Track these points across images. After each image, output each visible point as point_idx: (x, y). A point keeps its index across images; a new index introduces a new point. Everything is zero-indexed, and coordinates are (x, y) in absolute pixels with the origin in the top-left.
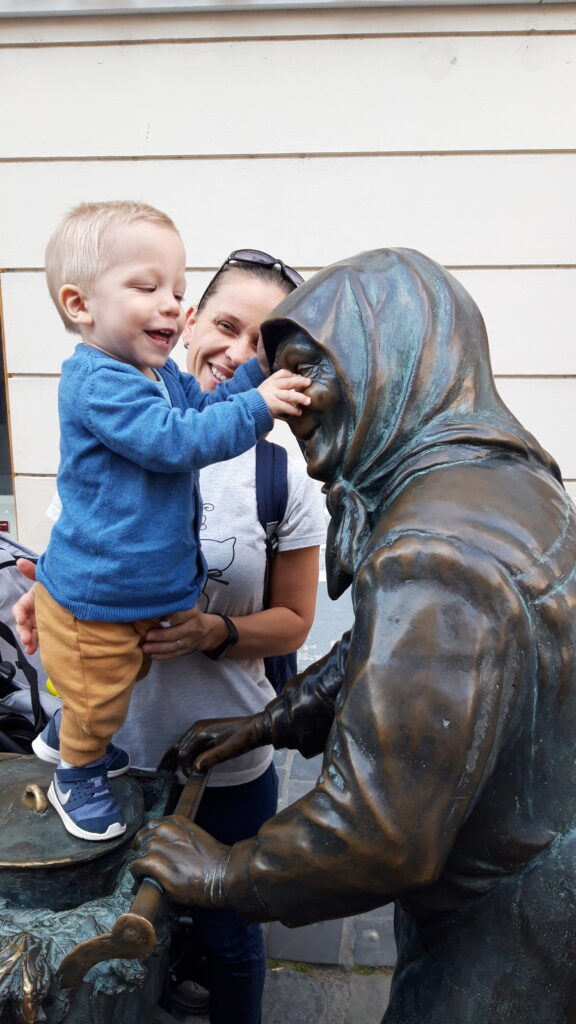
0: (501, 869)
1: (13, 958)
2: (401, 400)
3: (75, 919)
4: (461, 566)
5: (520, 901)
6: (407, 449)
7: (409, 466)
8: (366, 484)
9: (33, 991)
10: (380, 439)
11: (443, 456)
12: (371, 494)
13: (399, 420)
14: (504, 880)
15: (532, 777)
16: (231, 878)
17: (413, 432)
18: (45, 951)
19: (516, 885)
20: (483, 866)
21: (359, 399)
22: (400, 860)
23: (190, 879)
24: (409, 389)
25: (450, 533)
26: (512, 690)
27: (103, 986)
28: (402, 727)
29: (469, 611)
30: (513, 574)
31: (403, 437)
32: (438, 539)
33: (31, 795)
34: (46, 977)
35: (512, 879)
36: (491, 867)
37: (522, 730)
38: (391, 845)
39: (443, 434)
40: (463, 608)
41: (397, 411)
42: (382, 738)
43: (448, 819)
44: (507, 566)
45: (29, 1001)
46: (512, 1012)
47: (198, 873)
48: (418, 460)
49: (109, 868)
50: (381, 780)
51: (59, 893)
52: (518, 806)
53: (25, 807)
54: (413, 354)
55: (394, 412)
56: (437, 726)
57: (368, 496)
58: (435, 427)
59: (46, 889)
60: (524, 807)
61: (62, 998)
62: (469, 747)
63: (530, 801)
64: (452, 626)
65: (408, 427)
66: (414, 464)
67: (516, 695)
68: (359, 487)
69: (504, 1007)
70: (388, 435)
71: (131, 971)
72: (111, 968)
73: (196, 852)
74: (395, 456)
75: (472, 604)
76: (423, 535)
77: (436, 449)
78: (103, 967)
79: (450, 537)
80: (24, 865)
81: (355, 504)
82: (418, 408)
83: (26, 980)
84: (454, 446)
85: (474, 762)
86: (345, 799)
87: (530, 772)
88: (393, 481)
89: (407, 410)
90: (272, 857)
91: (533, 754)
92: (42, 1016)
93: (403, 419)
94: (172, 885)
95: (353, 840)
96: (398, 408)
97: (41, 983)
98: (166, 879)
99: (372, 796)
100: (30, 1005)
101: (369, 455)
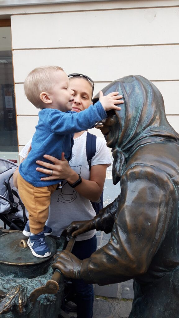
0: (167, 270)
1: (16, 293)
2: (136, 122)
3: (35, 281)
4: (155, 175)
5: (173, 280)
6: (138, 138)
7: (139, 143)
8: (125, 149)
9: (21, 303)
10: (129, 135)
11: (149, 140)
12: (126, 152)
13: (135, 129)
14: (168, 273)
15: (177, 241)
16: (82, 270)
17: (140, 133)
18: (25, 291)
19: (172, 275)
20: (161, 268)
21: (123, 122)
22: (134, 266)
23: (70, 270)
24: (139, 119)
25: (151, 164)
26: (170, 214)
27: (43, 302)
28: (135, 225)
29: (157, 189)
30: (171, 177)
31: (137, 134)
32: (147, 166)
33: (22, 243)
34: (26, 299)
35: (170, 273)
36: (164, 269)
37: (174, 226)
38: (131, 261)
39: (149, 133)
40: (155, 188)
41: (135, 126)
42: (129, 228)
43: (150, 253)
44: (169, 175)
45: (20, 306)
46: (170, 314)
47: (72, 268)
48: (141, 141)
49: (45, 266)
50: (128, 241)
51: (30, 273)
52: (172, 250)
53: (20, 247)
54: (140, 108)
55: (134, 126)
56: (146, 225)
57: (125, 153)
58: (147, 131)
59: (26, 272)
60: (174, 250)
61: (30, 305)
62: (156, 231)
63: (176, 249)
64: (152, 194)
65: (138, 131)
66: (140, 143)
67: (172, 215)
68: (123, 150)
70: (132, 133)
71: (52, 298)
72: (45, 297)
73: (72, 262)
74: (134, 140)
75: (158, 187)
76: (142, 165)
77: (147, 138)
78: (43, 296)
79: (151, 166)
80: (20, 264)
81: (121, 155)
82: (141, 125)
83: (20, 299)
84: (153, 137)
85: (158, 236)
86: (117, 246)
87: (176, 239)
88: (134, 148)
89: (138, 126)
90: (95, 264)
91: (177, 234)
92: (24, 310)
93: (137, 129)
94: (64, 272)
95: (120, 259)
96: (135, 125)
97: (24, 300)
98: (62, 270)
99: (126, 246)
100: (21, 307)
101: (126, 140)
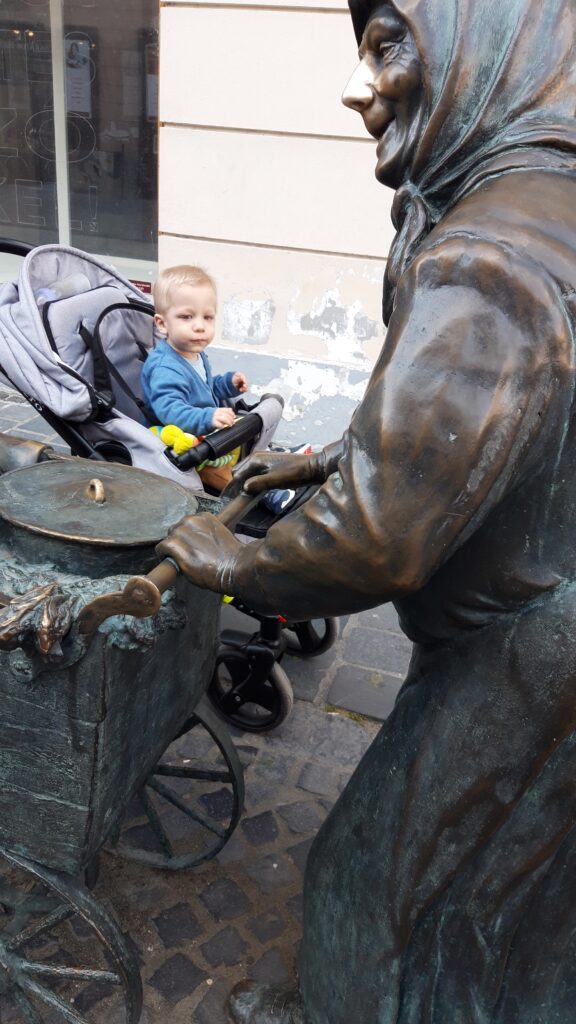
0: (499, 605)
1: (38, 598)
2: (488, 89)
3: (104, 583)
4: (505, 274)
5: (514, 637)
6: (484, 150)
7: (483, 169)
8: (434, 189)
9: (49, 627)
10: (456, 135)
11: (525, 160)
13: (481, 113)
14: (503, 617)
15: (547, 517)
16: (239, 568)
17: (494, 130)
18: (70, 602)
19: (513, 623)
20: (483, 599)
21: (438, 85)
23: (205, 565)
24: (499, 77)
25: (501, 238)
26: (536, 419)
27: (117, 640)
28: (405, 434)
29: (504, 326)
30: (563, 291)
31: (482, 135)
32: (487, 243)
33: (93, 488)
34: (66, 621)
35: (510, 616)
36: (491, 602)
37: (544, 465)
39: (528, 134)
40: (497, 321)
41: (480, 104)
42: (384, 442)
43: (439, 532)
44: (559, 283)
45: (45, 633)
47: (213, 561)
48: (493, 162)
52: (528, 545)
53: (87, 497)
54: (509, 34)
55: (476, 105)
56: (442, 438)
57: (435, 205)
58: (520, 125)
60: (534, 547)
61: (79, 642)
62: (473, 465)
63: (541, 542)
64: (481, 339)
65: (488, 123)
66: (487, 166)
67: (542, 424)
68: (426, 193)
69: (479, 731)
70: (466, 131)
71: (142, 631)
72: (126, 626)
74: (471, 158)
75: (509, 317)
76: (471, 237)
77: (516, 150)
78: (115, 621)
79: (501, 242)
80: (71, 537)
81: (416, 209)
82: (505, 101)
83: (45, 616)
84: (537, 149)
85: (478, 483)
86: (343, 500)
87: (546, 512)
88: (463, 187)
89: (492, 101)
91: (552, 493)
92: (59, 652)
93: (485, 113)
94: (187, 566)
95: (341, 536)
96: (482, 99)
97: (60, 624)
98: (182, 560)
99: (365, 497)
100: (45, 637)
101: (441, 155)
